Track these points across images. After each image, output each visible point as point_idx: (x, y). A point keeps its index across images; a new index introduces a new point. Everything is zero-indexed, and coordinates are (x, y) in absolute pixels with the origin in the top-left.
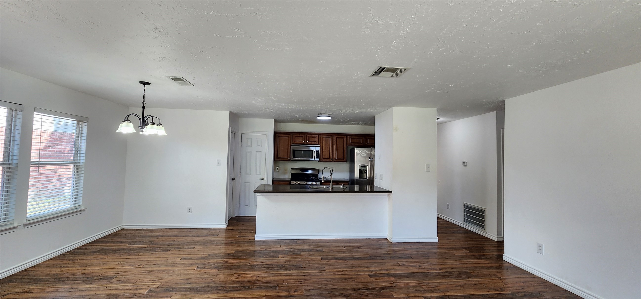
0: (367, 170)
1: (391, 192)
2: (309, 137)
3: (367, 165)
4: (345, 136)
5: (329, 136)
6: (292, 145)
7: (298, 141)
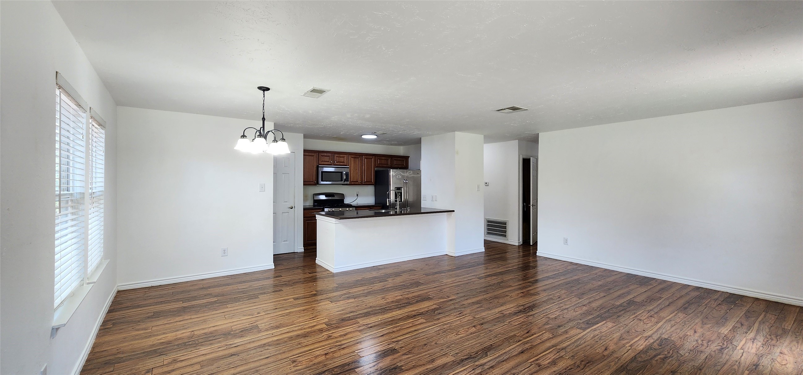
0: (402, 192)
1: (454, 211)
2: (337, 156)
3: (402, 188)
4: (374, 157)
5: (358, 156)
6: (319, 166)
7: (325, 161)
